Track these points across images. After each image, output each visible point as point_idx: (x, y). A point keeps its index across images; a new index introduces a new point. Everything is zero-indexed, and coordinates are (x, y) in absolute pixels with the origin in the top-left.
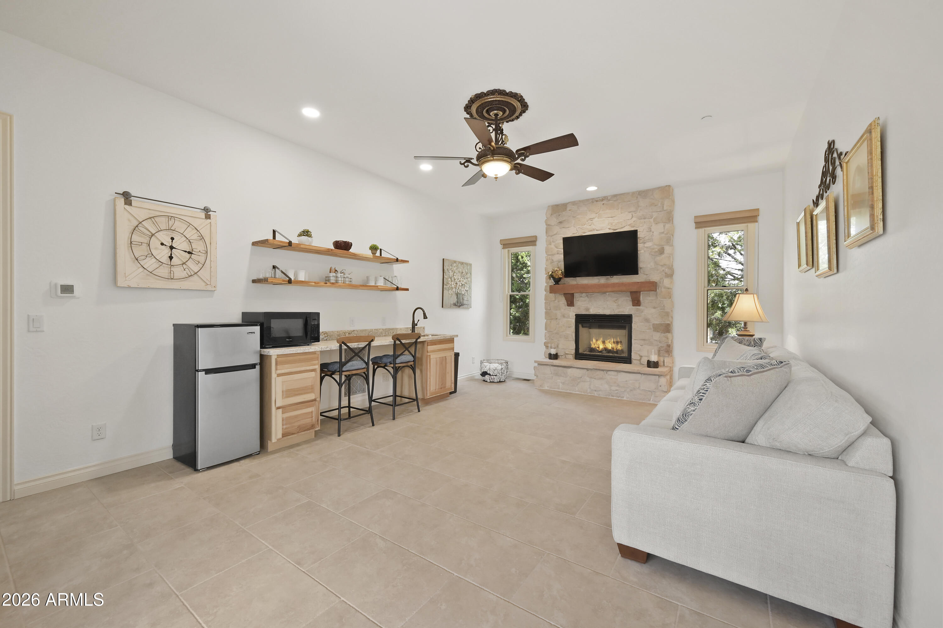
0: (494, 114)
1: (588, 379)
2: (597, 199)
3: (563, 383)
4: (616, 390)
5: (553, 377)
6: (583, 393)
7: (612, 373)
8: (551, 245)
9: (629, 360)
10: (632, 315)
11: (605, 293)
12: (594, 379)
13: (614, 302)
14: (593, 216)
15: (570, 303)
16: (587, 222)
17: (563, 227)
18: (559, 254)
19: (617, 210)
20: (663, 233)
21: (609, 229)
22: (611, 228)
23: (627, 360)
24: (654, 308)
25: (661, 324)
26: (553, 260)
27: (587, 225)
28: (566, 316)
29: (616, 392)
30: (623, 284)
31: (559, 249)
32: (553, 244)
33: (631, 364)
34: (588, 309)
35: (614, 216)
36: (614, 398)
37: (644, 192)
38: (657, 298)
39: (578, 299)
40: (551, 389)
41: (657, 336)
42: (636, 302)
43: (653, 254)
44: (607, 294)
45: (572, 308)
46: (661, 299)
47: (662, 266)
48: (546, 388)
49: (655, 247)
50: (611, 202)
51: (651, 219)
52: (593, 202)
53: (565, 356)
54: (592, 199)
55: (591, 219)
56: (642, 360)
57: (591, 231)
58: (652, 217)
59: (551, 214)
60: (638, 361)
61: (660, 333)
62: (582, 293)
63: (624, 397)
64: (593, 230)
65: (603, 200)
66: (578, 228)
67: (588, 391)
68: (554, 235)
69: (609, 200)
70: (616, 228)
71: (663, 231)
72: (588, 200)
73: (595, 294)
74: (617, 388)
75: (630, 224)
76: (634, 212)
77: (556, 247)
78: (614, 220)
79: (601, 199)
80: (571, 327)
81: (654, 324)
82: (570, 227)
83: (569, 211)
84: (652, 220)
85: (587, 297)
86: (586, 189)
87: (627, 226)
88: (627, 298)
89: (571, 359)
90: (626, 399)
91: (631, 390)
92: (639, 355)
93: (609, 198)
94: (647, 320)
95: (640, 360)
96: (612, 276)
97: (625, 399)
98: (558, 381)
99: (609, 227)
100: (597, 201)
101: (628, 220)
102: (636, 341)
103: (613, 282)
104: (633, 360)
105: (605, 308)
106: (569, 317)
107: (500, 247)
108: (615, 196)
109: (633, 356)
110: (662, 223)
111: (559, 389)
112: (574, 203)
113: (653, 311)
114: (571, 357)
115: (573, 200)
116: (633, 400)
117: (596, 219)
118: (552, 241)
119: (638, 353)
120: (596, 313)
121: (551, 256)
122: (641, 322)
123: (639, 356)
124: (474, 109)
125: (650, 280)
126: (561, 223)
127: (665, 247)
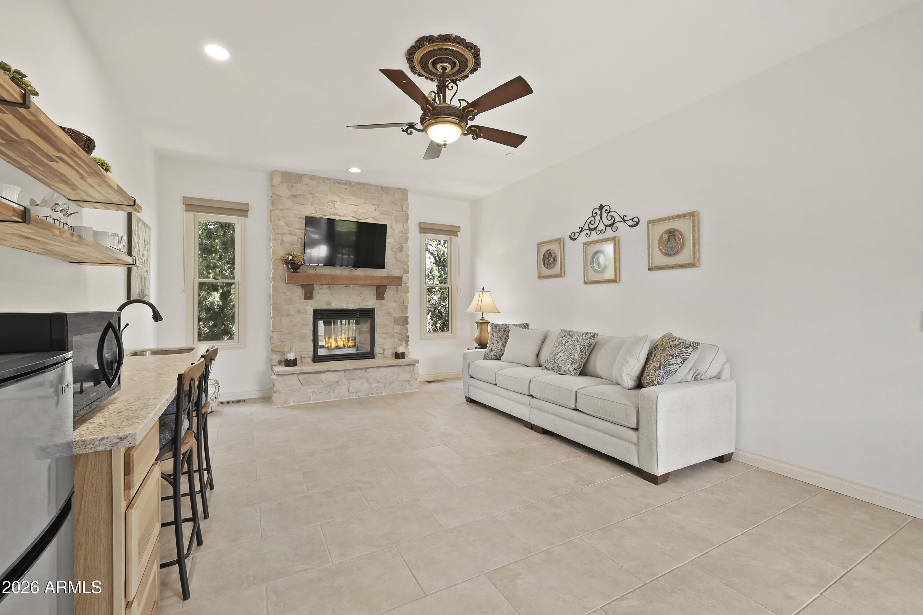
0: (441, 68)
1: (346, 382)
2: (339, 181)
3: (314, 392)
4: (376, 387)
5: (301, 388)
6: (340, 399)
7: (372, 370)
8: (279, 221)
9: (372, 355)
10: (374, 309)
11: (348, 285)
12: (352, 380)
13: (359, 295)
14: (335, 198)
15: (308, 296)
16: (327, 204)
17: (298, 203)
18: (292, 234)
19: (360, 198)
20: (402, 232)
21: (353, 217)
22: (355, 216)
23: (370, 355)
24: (395, 302)
25: (401, 318)
26: (283, 241)
27: (328, 208)
28: (303, 312)
29: (376, 389)
30: (366, 277)
31: (291, 228)
32: (282, 220)
33: (374, 358)
34: (329, 303)
35: (358, 205)
36: (374, 395)
37: (386, 188)
38: (398, 292)
39: (317, 292)
40: (299, 404)
41: (398, 328)
42: (380, 296)
43: (395, 251)
44: (351, 287)
45: (309, 302)
46: (401, 294)
47: (401, 262)
48: (292, 403)
49: (396, 244)
50: (354, 188)
51: (392, 216)
52: (334, 183)
53: (301, 360)
54: (335, 179)
55: (333, 202)
56: (385, 353)
57: (333, 215)
58: (393, 215)
59: (281, 182)
60: (381, 355)
61: (400, 326)
62: (322, 285)
63: (383, 392)
64: (335, 214)
65: (345, 184)
66: (318, 208)
67: (346, 395)
68: (285, 209)
69: (353, 186)
70: (360, 218)
71: (402, 230)
72: (329, 179)
73: (338, 287)
74: (377, 385)
75: (374, 217)
76: (377, 205)
77: (287, 225)
78: (357, 209)
79: (344, 182)
80: (308, 324)
81: (394, 318)
82: (307, 205)
83: (305, 186)
84: (393, 218)
85: (328, 290)
86: (348, 169)
87: (370, 218)
88: (371, 292)
89: (309, 363)
90: (386, 394)
91: (390, 384)
92: (382, 348)
93: (353, 184)
94: (389, 314)
95: (383, 353)
96: (356, 268)
97: (384, 394)
98: (309, 391)
99: (353, 215)
100: (339, 183)
101: (372, 212)
102: (380, 335)
103: (357, 275)
104: (377, 355)
105: (348, 302)
106: (306, 313)
107: (182, 207)
108: (359, 184)
109: (377, 350)
110: (402, 222)
111: (310, 400)
112: (312, 177)
113: (395, 304)
114: (309, 360)
115: (312, 174)
116: (392, 393)
117: (338, 203)
118: (281, 217)
119: (381, 346)
120: (339, 307)
121: (280, 236)
122: (384, 316)
123: (382, 350)
124: (417, 57)
125: (392, 275)
126: (294, 196)
127: (404, 245)
